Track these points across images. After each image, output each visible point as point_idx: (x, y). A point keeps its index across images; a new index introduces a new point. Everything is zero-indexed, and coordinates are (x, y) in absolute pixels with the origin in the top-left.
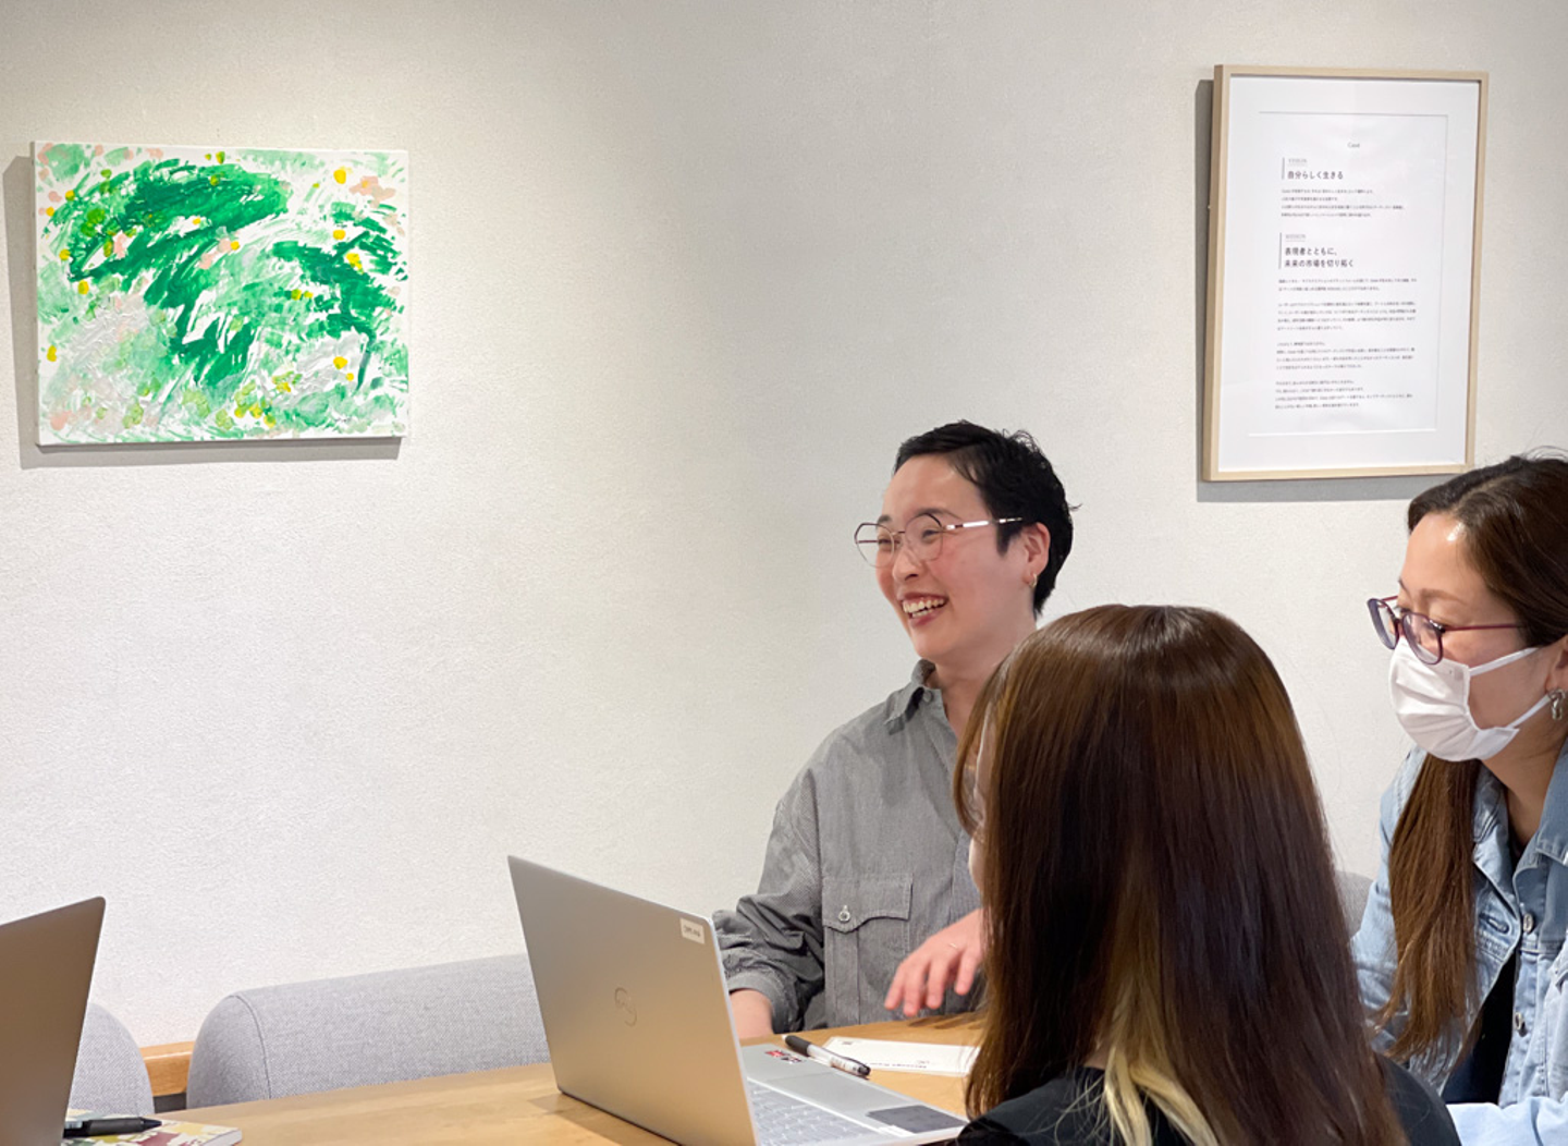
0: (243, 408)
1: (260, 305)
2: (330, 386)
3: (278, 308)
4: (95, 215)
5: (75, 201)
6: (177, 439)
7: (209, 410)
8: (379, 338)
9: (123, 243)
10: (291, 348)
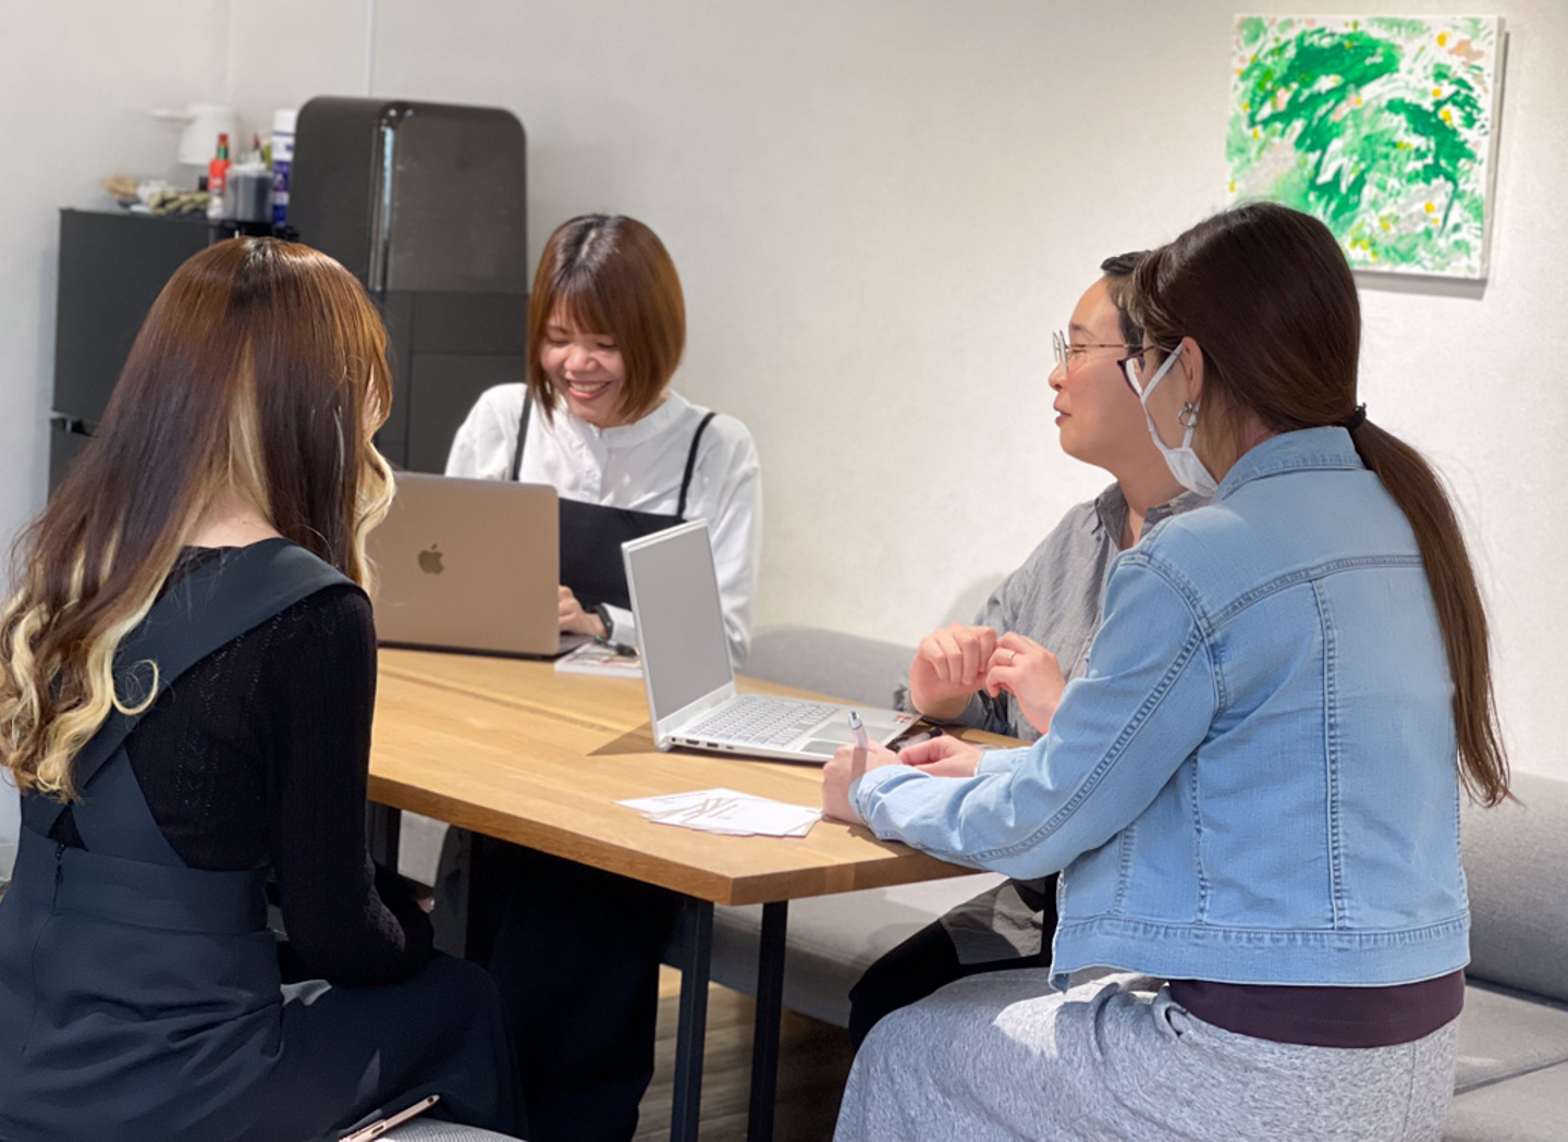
0: (1356, 241)
1: (1373, 153)
2: (1421, 228)
3: (1386, 157)
4: (1267, 74)
5: (1256, 64)
8: (1462, 187)
9: (1284, 97)
10: (1395, 192)
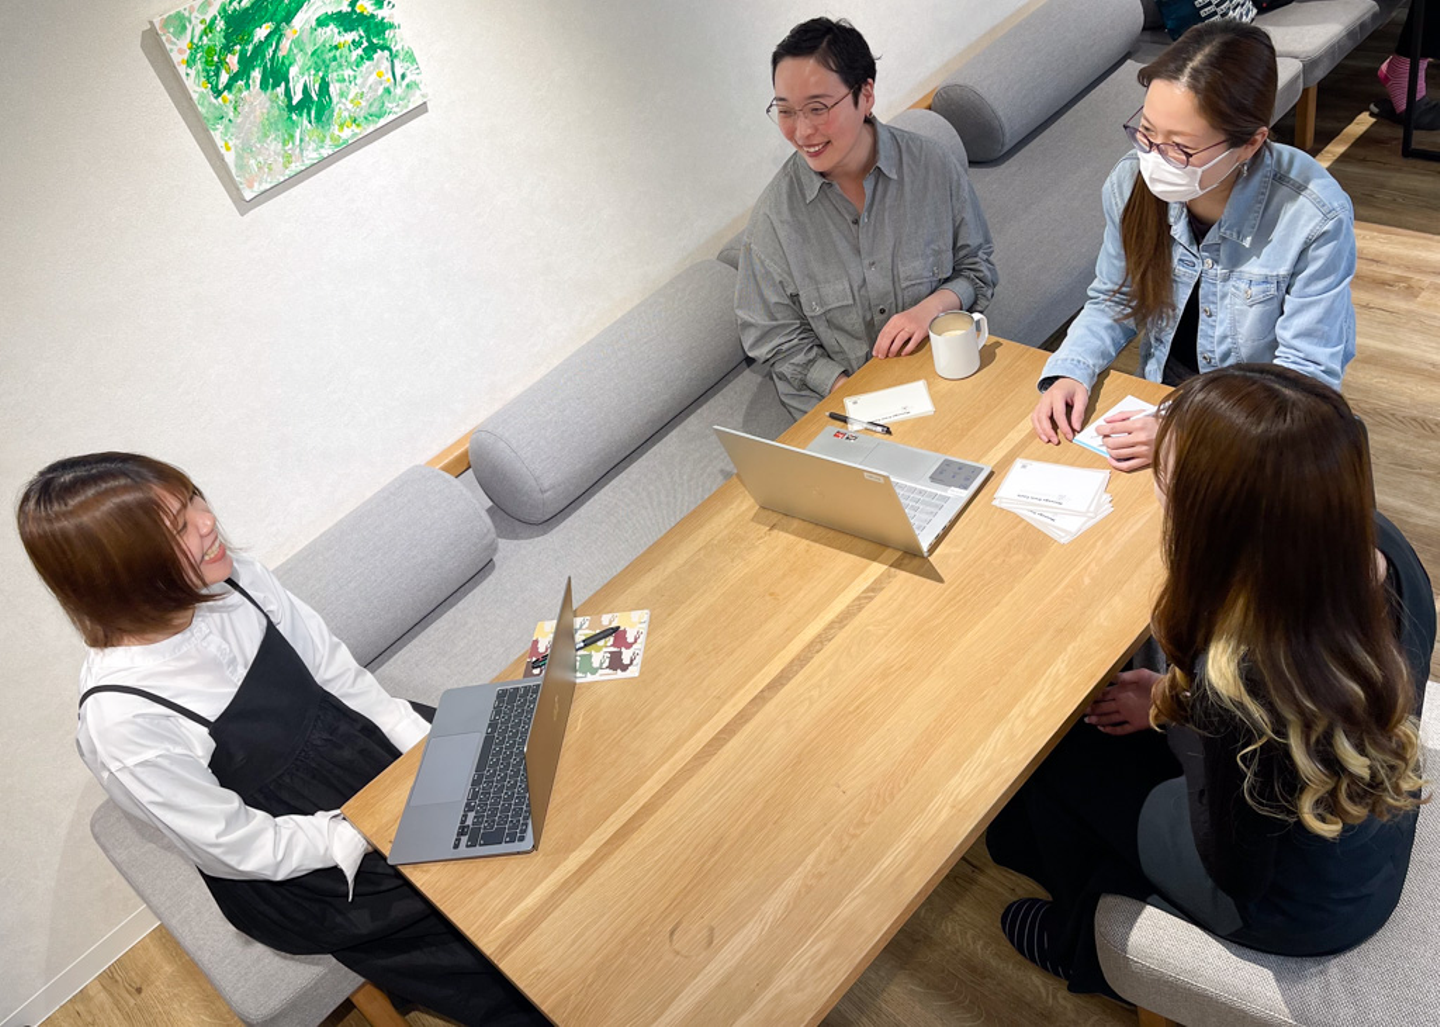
1: (324, 61)
3: (334, 59)
4: (210, 51)
5: (195, 48)
6: (315, 161)
7: (325, 136)
8: (394, 50)
9: (233, 60)
10: (352, 79)
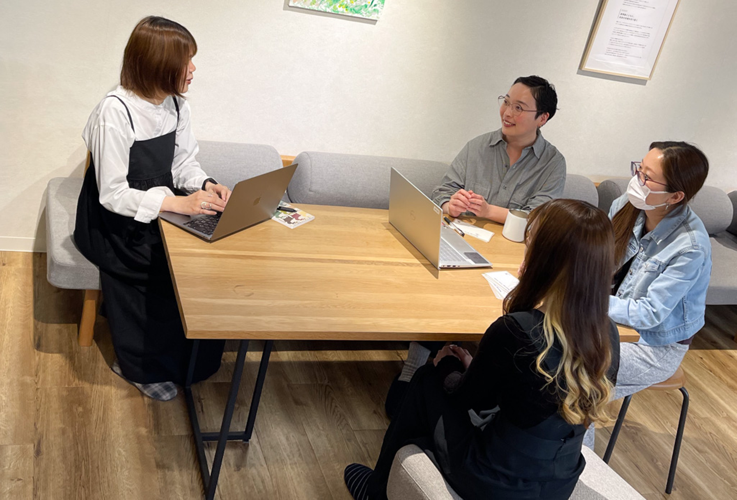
0: (341, 5)
2: (364, 4)
6: (322, 10)
7: (332, 4)
